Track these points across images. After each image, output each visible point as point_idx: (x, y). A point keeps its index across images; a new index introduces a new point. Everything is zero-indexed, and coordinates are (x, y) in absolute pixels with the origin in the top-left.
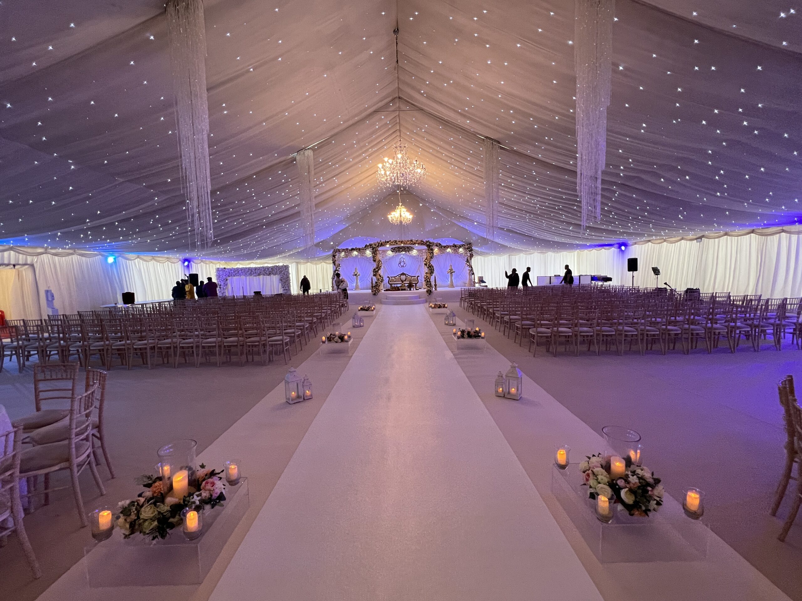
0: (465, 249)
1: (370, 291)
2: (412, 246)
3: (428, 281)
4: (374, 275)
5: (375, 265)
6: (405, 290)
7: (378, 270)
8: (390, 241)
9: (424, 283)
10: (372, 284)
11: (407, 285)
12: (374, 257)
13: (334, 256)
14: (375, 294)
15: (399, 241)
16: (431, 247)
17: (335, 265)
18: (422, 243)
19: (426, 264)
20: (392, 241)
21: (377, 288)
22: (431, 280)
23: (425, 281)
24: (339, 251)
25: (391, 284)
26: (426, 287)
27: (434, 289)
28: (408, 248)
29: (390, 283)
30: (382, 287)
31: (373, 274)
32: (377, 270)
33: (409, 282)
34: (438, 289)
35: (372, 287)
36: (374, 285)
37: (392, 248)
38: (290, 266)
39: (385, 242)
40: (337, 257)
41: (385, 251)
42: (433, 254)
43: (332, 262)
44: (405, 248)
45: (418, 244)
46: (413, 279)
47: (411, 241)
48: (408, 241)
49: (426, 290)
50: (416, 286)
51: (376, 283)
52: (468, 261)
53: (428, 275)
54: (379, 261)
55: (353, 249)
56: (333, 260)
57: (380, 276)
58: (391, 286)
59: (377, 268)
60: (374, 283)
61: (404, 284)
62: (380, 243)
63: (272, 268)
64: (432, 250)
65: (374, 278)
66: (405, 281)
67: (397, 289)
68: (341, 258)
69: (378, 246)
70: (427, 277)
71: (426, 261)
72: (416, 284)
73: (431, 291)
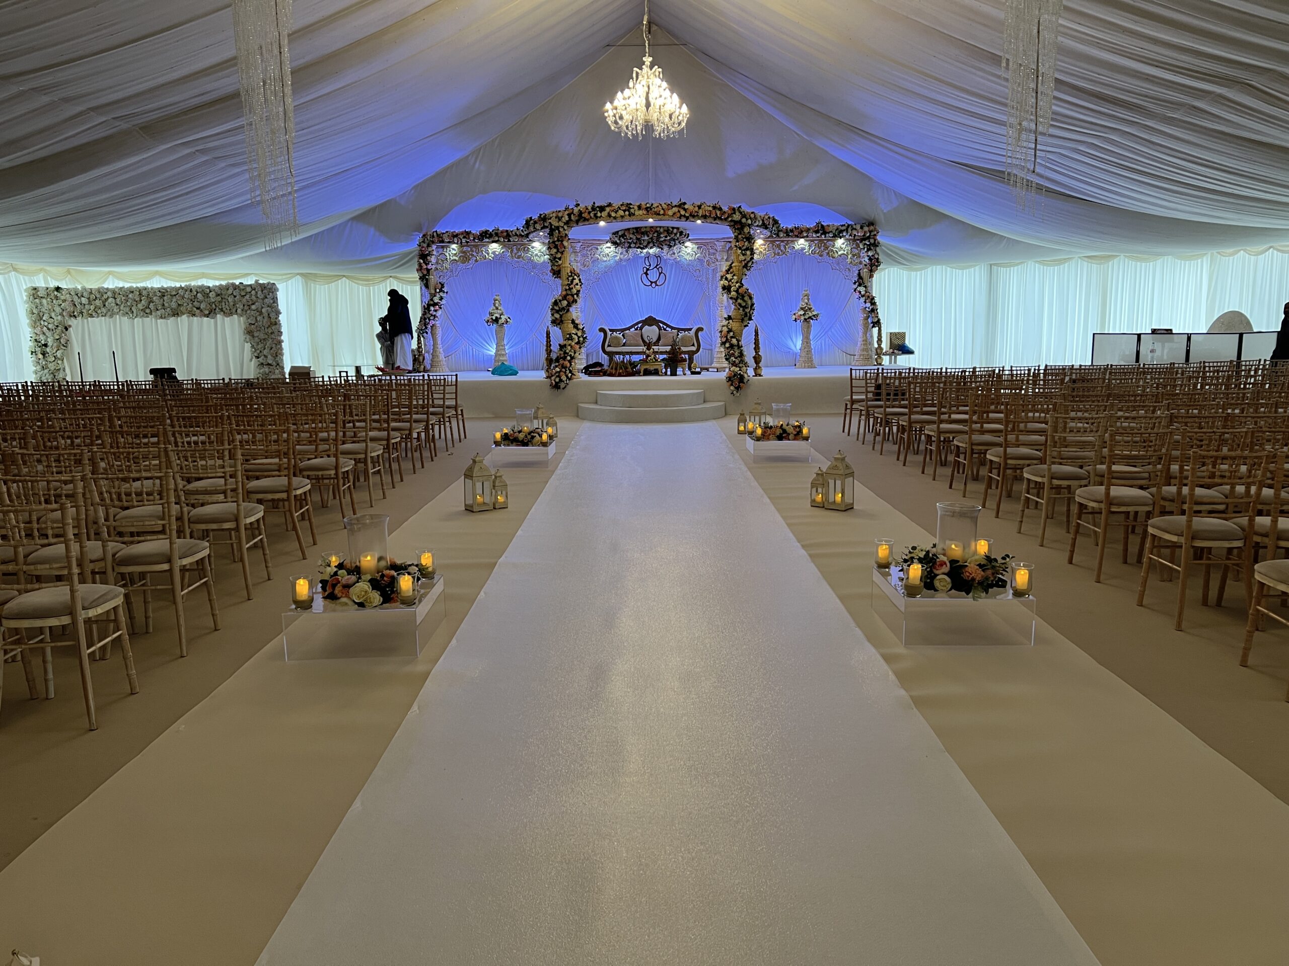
0: (854, 240)
1: (541, 375)
2: (682, 224)
3: (732, 346)
4: (554, 322)
5: (556, 289)
6: (656, 373)
7: (569, 305)
8: (610, 205)
9: (720, 352)
10: (549, 351)
11: (662, 357)
12: (553, 259)
13: (424, 256)
14: (556, 386)
15: (640, 207)
16: (746, 230)
17: (427, 286)
18: (716, 215)
19: (726, 289)
20: (616, 205)
21: (563, 367)
22: (742, 343)
23: (723, 343)
24: (441, 240)
25: (611, 355)
26: (726, 364)
27: (751, 372)
28: (668, 231)
29: (608, 349)
30: (580, 363)
31: (549, 318)
32: (565, 303)
33: (668, 348)
34: (764, 371)
35: (550, 361)
36: (554, 356)
37: (616, 233)
38: (279, 286)
39: (593, 209)
40: (433, 259)
41: (593, 245)
42: (752, 253)
43: (416, 276)
44: (659, 234)
45: (704, 217)
46: (683, 338)
47: (682, 205)
48: (670, 206)
49: (723, 375)
50: (691, 360)
51: (562, 347)
52: (860, 281)
53: (734, 325)
54: (573, 273)
55: (486, 236)
56: (420, 269)
57: (576, 326)
58: (611, 360)
59: (565, 298)
60: (555, 348)
61: (655, 353)
62: (576, 210)
63: (222, 292)
64: (750, 239)
65: (556, 331)
66: (657, 343)
67: (630, 370)
68: (447, 265)
69: (567, 223)
70: (730, 331)
71: (729, 276)
72: (691, 354)
73: (741, 379)
